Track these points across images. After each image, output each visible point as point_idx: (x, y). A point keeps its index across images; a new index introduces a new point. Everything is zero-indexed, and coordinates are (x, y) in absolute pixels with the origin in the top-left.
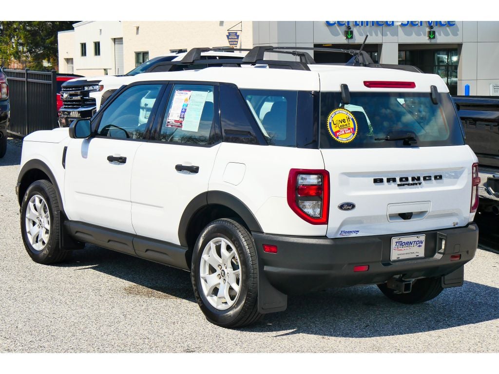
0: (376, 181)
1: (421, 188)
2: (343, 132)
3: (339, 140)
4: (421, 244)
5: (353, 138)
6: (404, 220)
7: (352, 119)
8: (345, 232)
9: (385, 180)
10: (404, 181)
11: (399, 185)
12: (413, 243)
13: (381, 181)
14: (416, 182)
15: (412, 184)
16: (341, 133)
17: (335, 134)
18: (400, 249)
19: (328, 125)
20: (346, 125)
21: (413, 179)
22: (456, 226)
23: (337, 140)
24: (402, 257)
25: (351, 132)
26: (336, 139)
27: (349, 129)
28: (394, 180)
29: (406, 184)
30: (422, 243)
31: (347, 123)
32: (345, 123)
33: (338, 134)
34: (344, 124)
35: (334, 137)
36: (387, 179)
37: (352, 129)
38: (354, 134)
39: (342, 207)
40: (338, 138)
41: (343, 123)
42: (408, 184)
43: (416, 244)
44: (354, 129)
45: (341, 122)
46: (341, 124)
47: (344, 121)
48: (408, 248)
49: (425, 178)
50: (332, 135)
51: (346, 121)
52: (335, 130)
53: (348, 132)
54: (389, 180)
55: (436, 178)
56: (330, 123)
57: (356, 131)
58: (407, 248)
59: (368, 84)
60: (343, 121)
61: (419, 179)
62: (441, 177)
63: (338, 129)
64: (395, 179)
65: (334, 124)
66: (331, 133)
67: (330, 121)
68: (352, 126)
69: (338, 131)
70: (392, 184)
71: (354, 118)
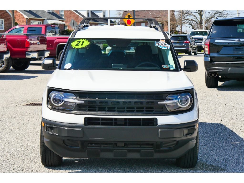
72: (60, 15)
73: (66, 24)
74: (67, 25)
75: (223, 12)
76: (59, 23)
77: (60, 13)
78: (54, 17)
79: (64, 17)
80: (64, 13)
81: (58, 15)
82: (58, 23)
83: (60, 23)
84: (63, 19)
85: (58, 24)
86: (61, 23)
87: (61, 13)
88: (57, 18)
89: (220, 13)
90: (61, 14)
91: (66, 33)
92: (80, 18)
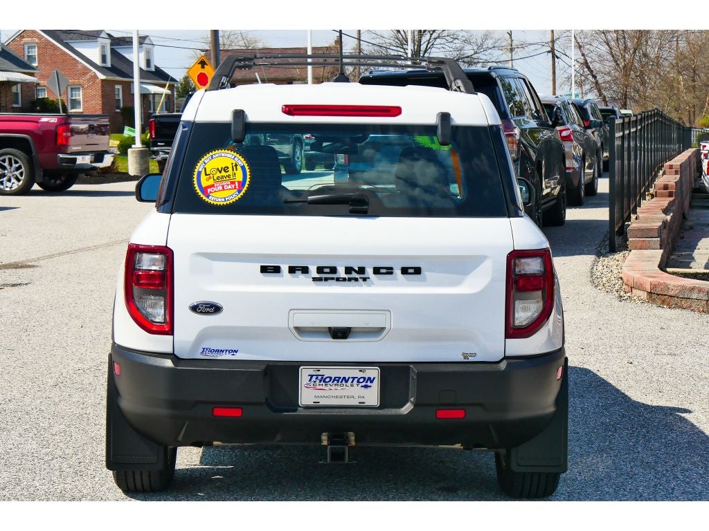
0: (264, 269)
1: (369, 286)
2: (221, 188)
3: (210, 200)
4: (369, 384)
5: (237, 198)
6: (331, 339)
7: (243, 168)
8: (211, 351)
9: (285, 268)
10: (327, 273)
11: (314, 279)
12: (351, 380)
13: (277, 270)
14: (354, 275)
15: (344, 279)
16: (215, 189)
17: (204, 190)
18: (320, 387)
19: (195, 176)
20: (229, 176)
21: (349, 270)
22: (471, 359)
23: (207, 200)
24: (323, 402)
25: (235, 188)
26: (204, 198)
27: (233, 183)
28: (305, 270)
29: (333, 279)
30: (372, 382)
31: (230, 172)
32: (227, 174)
33: (209, 190)
34: (225, 174)
35: (202, 196)
36: (290, 267)
37: (239, 182)
38: (239, 192)
39: (195, 309)
40: (208, 197)
41: (223, 173)
42: (338, 279)
43: (358, 381)
44: (242, 184)
45: (220, 172)
46: (218, 174)
47: (226, 169)
48: (339, 388)
49: (377, 271)
50: (198, 191)
51: (230, 169)
52: (205, 183)
53: (230, 187)
54: (292, 270)
55: (405, 271)
56: (199, 173)
57: (246, 186)
58: (336, 387)
59: (290, 110)
60: (225, 171)
61: (362, 270)
62: (418, 271)
63: (211, 182)
64: (307, 268)
65: (206, 175)
66: (197, 188)
67: (200, 170)
68: (239, 177)
69: (212, 186)
70: (300, 276)
71: (246, 165)
72: (26, 58)
73: (42, 82)
74: (45, 86)
75: (475, 56)
76: (20, 81)
77: (26, 53)
78: (8, 64)
79: (35, 65)
80: (36, 54)
81: (21, 58)
82: (18, 80)
83: (22, 81)
84: (33, 68)
85: (19, 83)
86: (28, 81)
87: (29, 52)
88: (16, 67)
89: (466, 60)
90: (29, 56)
91: (40, 108)
92: (80, 67)
